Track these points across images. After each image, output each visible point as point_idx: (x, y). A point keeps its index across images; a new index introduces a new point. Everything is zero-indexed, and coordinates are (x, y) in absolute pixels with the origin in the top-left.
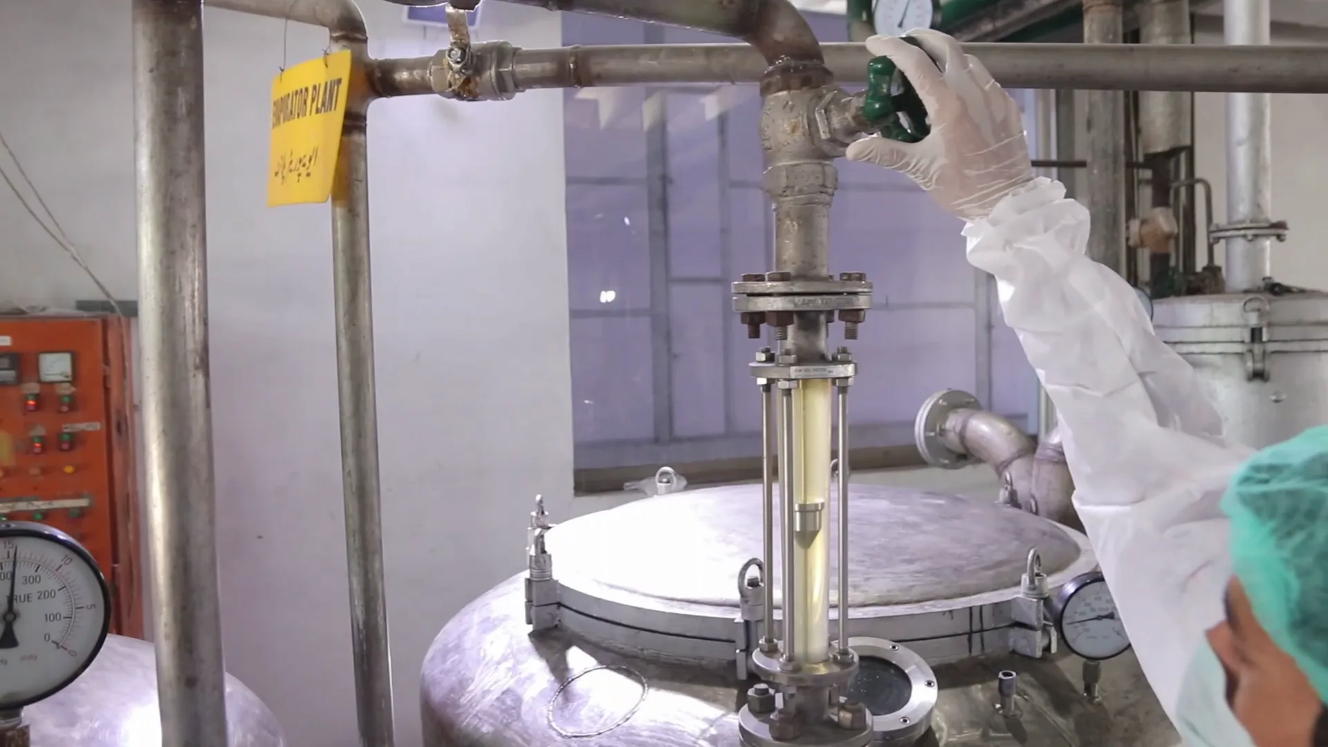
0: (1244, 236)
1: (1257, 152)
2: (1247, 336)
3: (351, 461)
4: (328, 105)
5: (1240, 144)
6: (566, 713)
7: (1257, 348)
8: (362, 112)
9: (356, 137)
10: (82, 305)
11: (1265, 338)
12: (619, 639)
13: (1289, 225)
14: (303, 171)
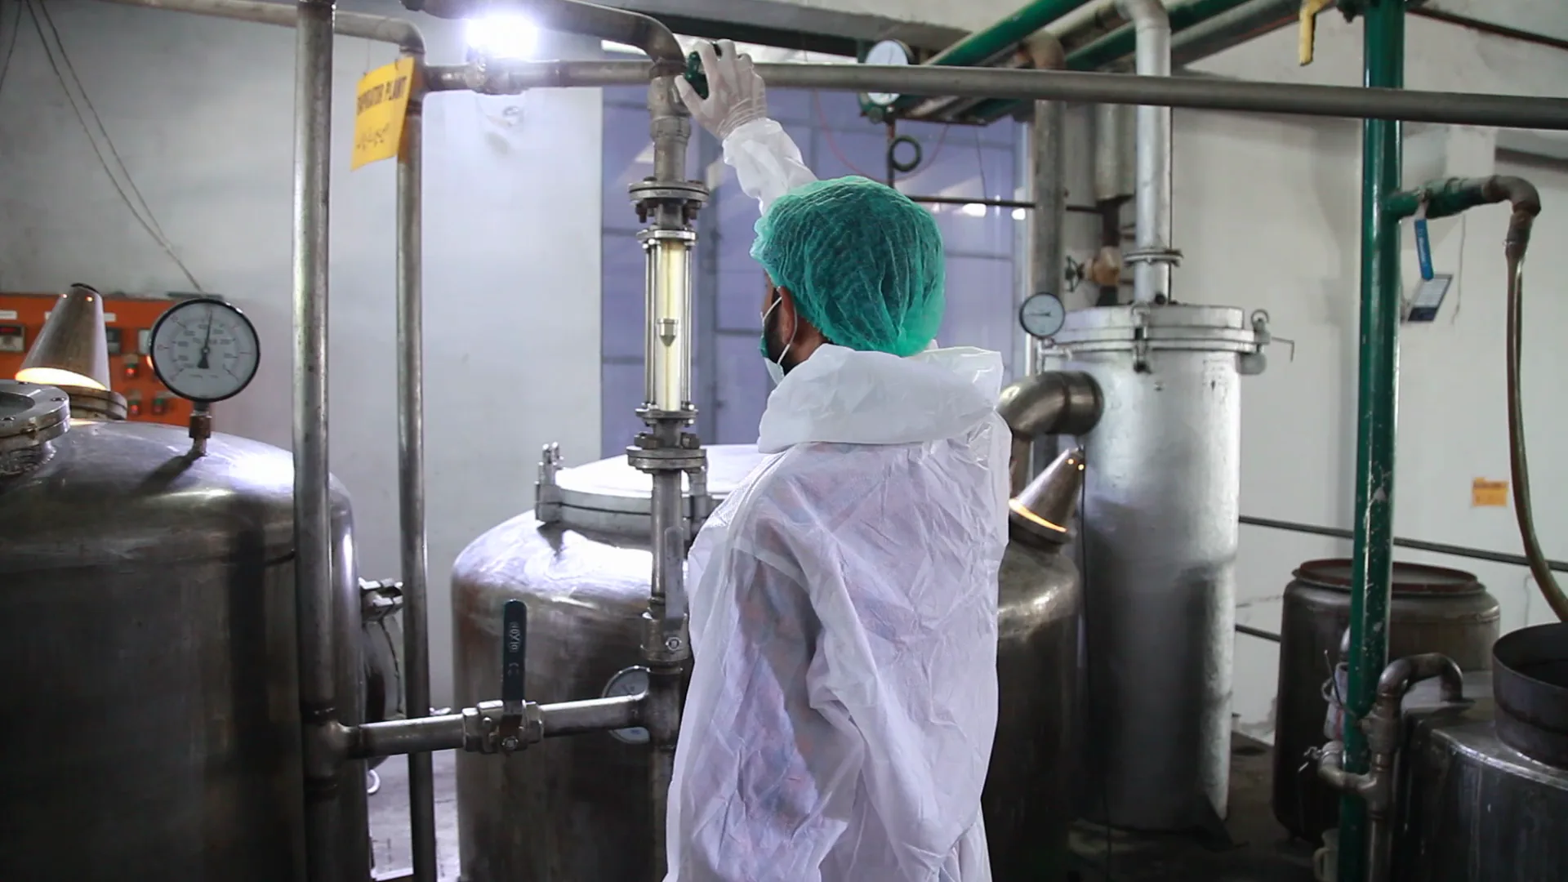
0: (1145, 260)
1: (1158, 192)
2: (1131, 335)
3: (403, 335)
4: (397, 94)
5: (1146, 184)
6: (558, 566)
7: (1141, 344)
8: (419, 100)
9: (415, 117)
10: (171, 294)
11: (1145, 335)
12: (602, 520)
13: (1183, 253)
14: (378, 140)
